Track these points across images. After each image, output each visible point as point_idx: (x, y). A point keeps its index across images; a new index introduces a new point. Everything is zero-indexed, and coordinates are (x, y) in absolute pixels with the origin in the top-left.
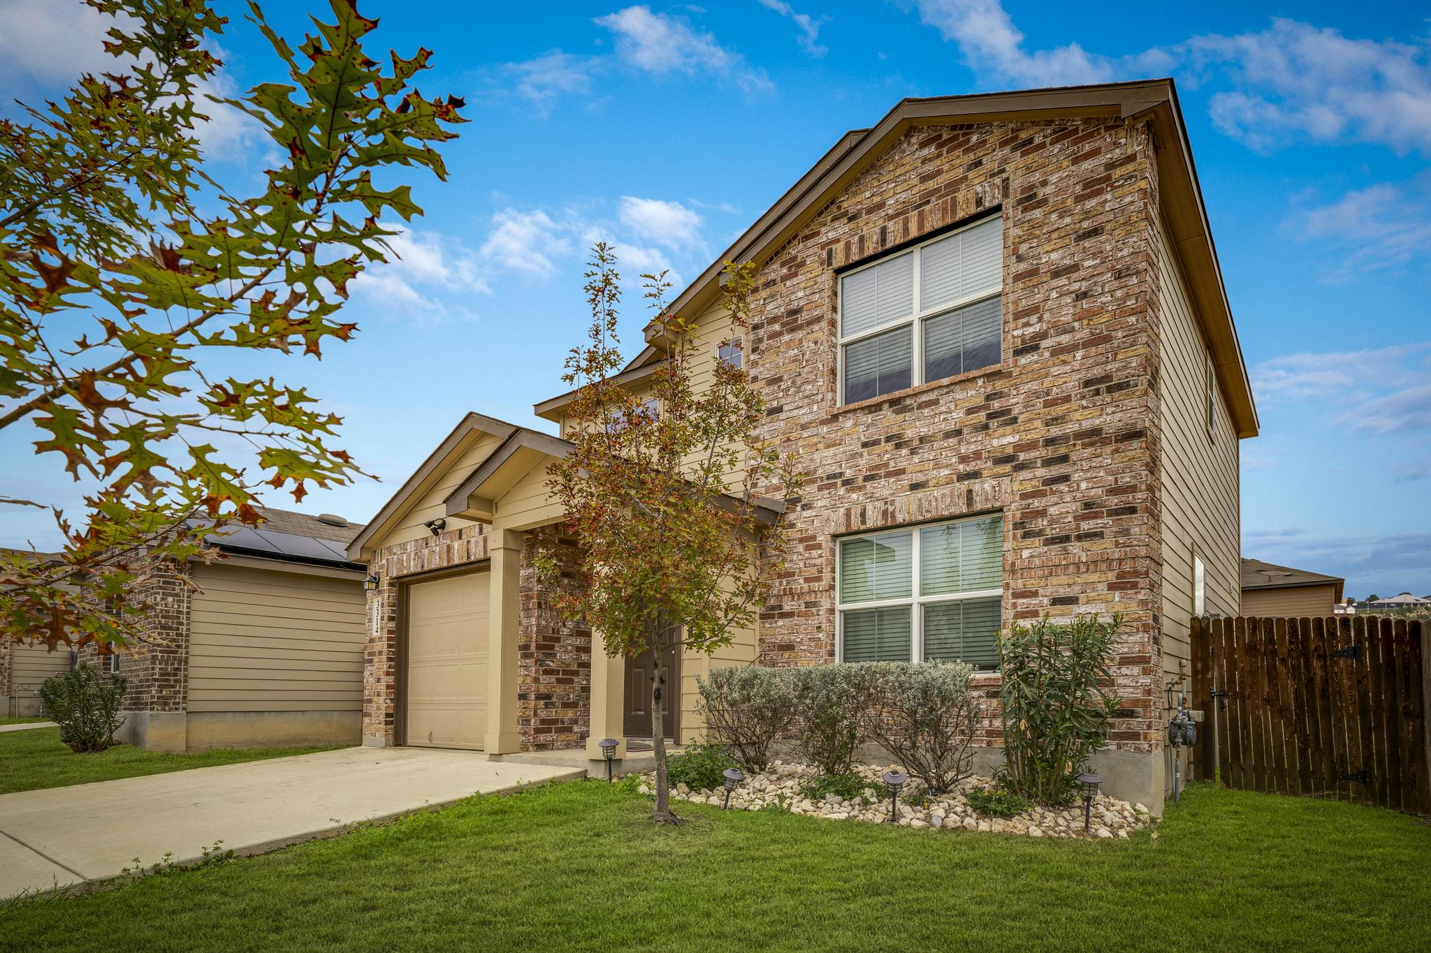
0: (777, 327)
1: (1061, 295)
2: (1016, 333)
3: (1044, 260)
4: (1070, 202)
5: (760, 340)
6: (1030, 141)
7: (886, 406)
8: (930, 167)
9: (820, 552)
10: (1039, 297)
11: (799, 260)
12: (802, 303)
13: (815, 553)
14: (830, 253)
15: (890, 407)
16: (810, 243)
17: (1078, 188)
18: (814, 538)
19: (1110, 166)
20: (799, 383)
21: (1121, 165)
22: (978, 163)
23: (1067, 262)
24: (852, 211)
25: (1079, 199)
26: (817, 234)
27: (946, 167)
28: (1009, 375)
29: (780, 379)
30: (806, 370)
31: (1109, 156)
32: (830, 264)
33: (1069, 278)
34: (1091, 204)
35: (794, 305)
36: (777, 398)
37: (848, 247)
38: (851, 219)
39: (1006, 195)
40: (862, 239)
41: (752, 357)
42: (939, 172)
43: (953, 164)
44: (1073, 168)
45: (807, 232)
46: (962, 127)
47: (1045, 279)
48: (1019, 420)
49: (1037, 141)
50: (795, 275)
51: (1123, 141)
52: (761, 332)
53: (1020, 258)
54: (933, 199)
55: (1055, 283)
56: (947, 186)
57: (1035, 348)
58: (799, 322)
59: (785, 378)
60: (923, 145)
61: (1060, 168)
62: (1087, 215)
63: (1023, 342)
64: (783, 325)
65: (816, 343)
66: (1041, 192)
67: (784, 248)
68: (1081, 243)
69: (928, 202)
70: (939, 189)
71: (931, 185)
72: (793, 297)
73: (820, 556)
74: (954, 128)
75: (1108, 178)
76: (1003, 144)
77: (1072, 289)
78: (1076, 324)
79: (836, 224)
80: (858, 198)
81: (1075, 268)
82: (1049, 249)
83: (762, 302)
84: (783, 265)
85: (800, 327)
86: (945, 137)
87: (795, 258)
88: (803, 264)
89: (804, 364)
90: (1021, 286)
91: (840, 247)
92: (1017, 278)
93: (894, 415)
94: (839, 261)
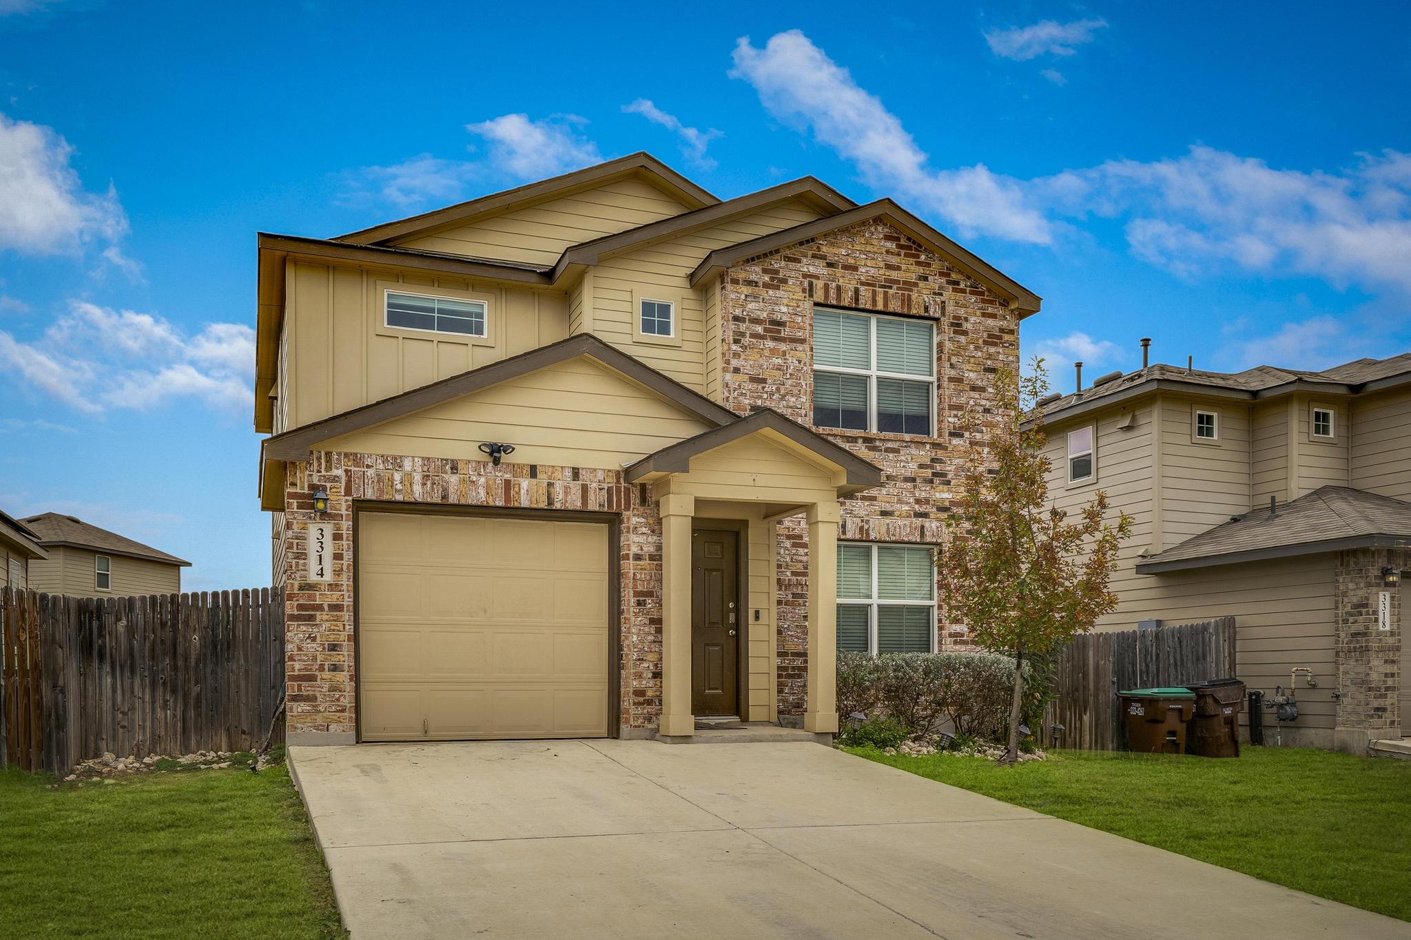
0: (759, 329)
1: (976, 405)
2: (950, 419)
3: (966, 375)
4: (981, 341)
5: (743, 334)
6: (957, 283)
7: (860, 441)
8: (894, 260)
9: (806, 550)
10: (963, 400)
11: (781, 276)
12: (785, 318)
13: (801, 551)
14: (811, 284)
15: (864, 443)
16: (792, 265)
17: (985, 335)
18: (800, 537)
19: (1002, 330)
20: (782, 392)
21: (1007, 333)
22: (926, 279)
23: (979, 383)
24: (830, 259)
25: (985, 342)
26: (799, 261)
27: (904, 267)
28: (945, 448)
29: (764, 381)
30: (790, 382)
31: (1001, 323)
32: (811, 296)
33: (980, 395)
34: (992, 350)
35: (778, 317)
36: (761, 397)
37: (826, 287)
38: (830, 265)
39: (943, 314)
40: (839, 288)
41: (734, 347)
42: (898, 268)
43: (909, 270)
44: (983, 319)
45: (788, 252)
46: (914, 242)
47: (966, 389)
48: (952, 484)
49: (962, 286)
50: (778, 288)
51: (1008, 317)
52: (743, 327)
53: (952, 366)
54: (895, 287)
55: (973, 394)
56: (904, 282)
57: (962, 436)
58: (782, 335)
59: (769, 381)
60: (888, 238)
61: (975, 315)
62: (990, 357)
63: (955, 428)
64: (765, 330)
65: (800, 362)
66: (967, 326)
67: (765, 255)
68: (987, 374)
69: (891, 288)
70: (898, 282)
71: (894, 275)
72: (777, 308)
73: (806, 554)
74: (909, 239)
75: (1000, 338)
76: (942, 274)
77: (982, 403)
78: (984, 429)
79: (817, 262)
80: (836, 251)
81: (983, 389)
82: (969, 368)
83: (743, 297)
84: (765, 271)
85: (783, 340)
86: (902, 242)
87: (777, 272)
88: (784, 281)
89: (788, 376)
90: (953, 387)
91: (819, 284)
92: (951, 380)
93: (866, 451)
94: (819, 296)
